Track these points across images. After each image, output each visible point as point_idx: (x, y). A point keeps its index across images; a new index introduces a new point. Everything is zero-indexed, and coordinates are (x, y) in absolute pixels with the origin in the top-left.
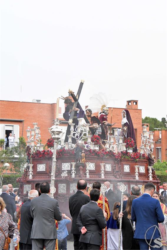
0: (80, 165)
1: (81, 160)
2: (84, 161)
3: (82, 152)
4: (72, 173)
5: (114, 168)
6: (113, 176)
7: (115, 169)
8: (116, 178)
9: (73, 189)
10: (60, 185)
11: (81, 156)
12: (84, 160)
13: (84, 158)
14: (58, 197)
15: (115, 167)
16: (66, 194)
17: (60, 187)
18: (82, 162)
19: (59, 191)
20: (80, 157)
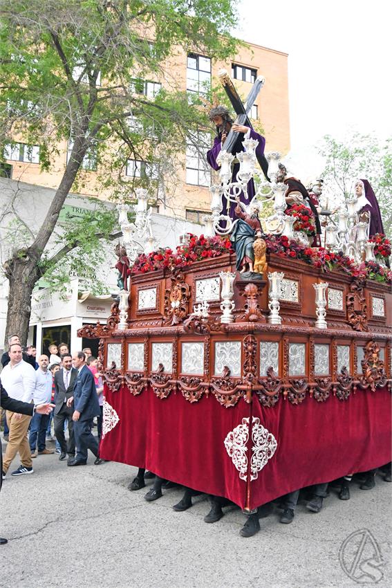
0: (247, 280)
1: (251, 265)
2: (262, 265)
3: (257, 238)
4: (224, 308)
5: (349, 303)
6: (348, 324)
7: (352, 304)
8: (355, 329)
9: (224, 362)
10: (186, 347)
11: (252, 249)
12: (260, 262)
13: (261, 255)
14: (180, 386)
15: (352, 299)
16: (204, 378)
17: (187, 355)
18: (255, 271)
19: (184, 366)
20: (248, 253)
